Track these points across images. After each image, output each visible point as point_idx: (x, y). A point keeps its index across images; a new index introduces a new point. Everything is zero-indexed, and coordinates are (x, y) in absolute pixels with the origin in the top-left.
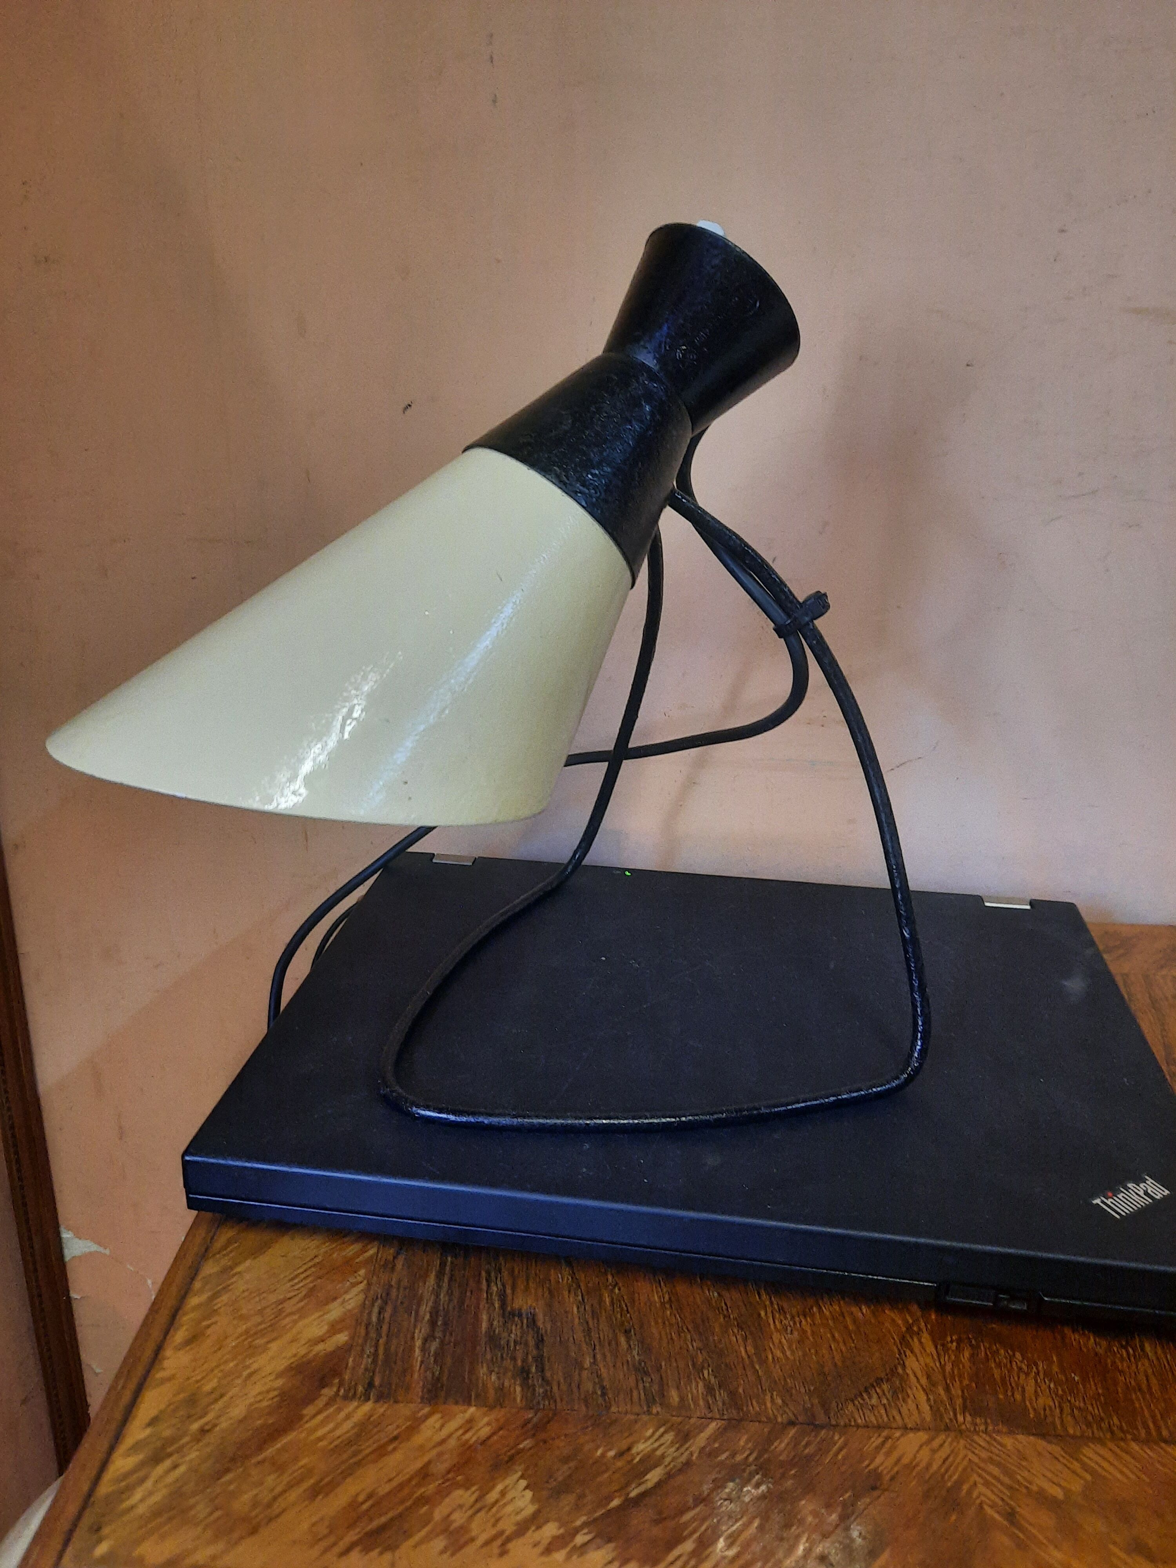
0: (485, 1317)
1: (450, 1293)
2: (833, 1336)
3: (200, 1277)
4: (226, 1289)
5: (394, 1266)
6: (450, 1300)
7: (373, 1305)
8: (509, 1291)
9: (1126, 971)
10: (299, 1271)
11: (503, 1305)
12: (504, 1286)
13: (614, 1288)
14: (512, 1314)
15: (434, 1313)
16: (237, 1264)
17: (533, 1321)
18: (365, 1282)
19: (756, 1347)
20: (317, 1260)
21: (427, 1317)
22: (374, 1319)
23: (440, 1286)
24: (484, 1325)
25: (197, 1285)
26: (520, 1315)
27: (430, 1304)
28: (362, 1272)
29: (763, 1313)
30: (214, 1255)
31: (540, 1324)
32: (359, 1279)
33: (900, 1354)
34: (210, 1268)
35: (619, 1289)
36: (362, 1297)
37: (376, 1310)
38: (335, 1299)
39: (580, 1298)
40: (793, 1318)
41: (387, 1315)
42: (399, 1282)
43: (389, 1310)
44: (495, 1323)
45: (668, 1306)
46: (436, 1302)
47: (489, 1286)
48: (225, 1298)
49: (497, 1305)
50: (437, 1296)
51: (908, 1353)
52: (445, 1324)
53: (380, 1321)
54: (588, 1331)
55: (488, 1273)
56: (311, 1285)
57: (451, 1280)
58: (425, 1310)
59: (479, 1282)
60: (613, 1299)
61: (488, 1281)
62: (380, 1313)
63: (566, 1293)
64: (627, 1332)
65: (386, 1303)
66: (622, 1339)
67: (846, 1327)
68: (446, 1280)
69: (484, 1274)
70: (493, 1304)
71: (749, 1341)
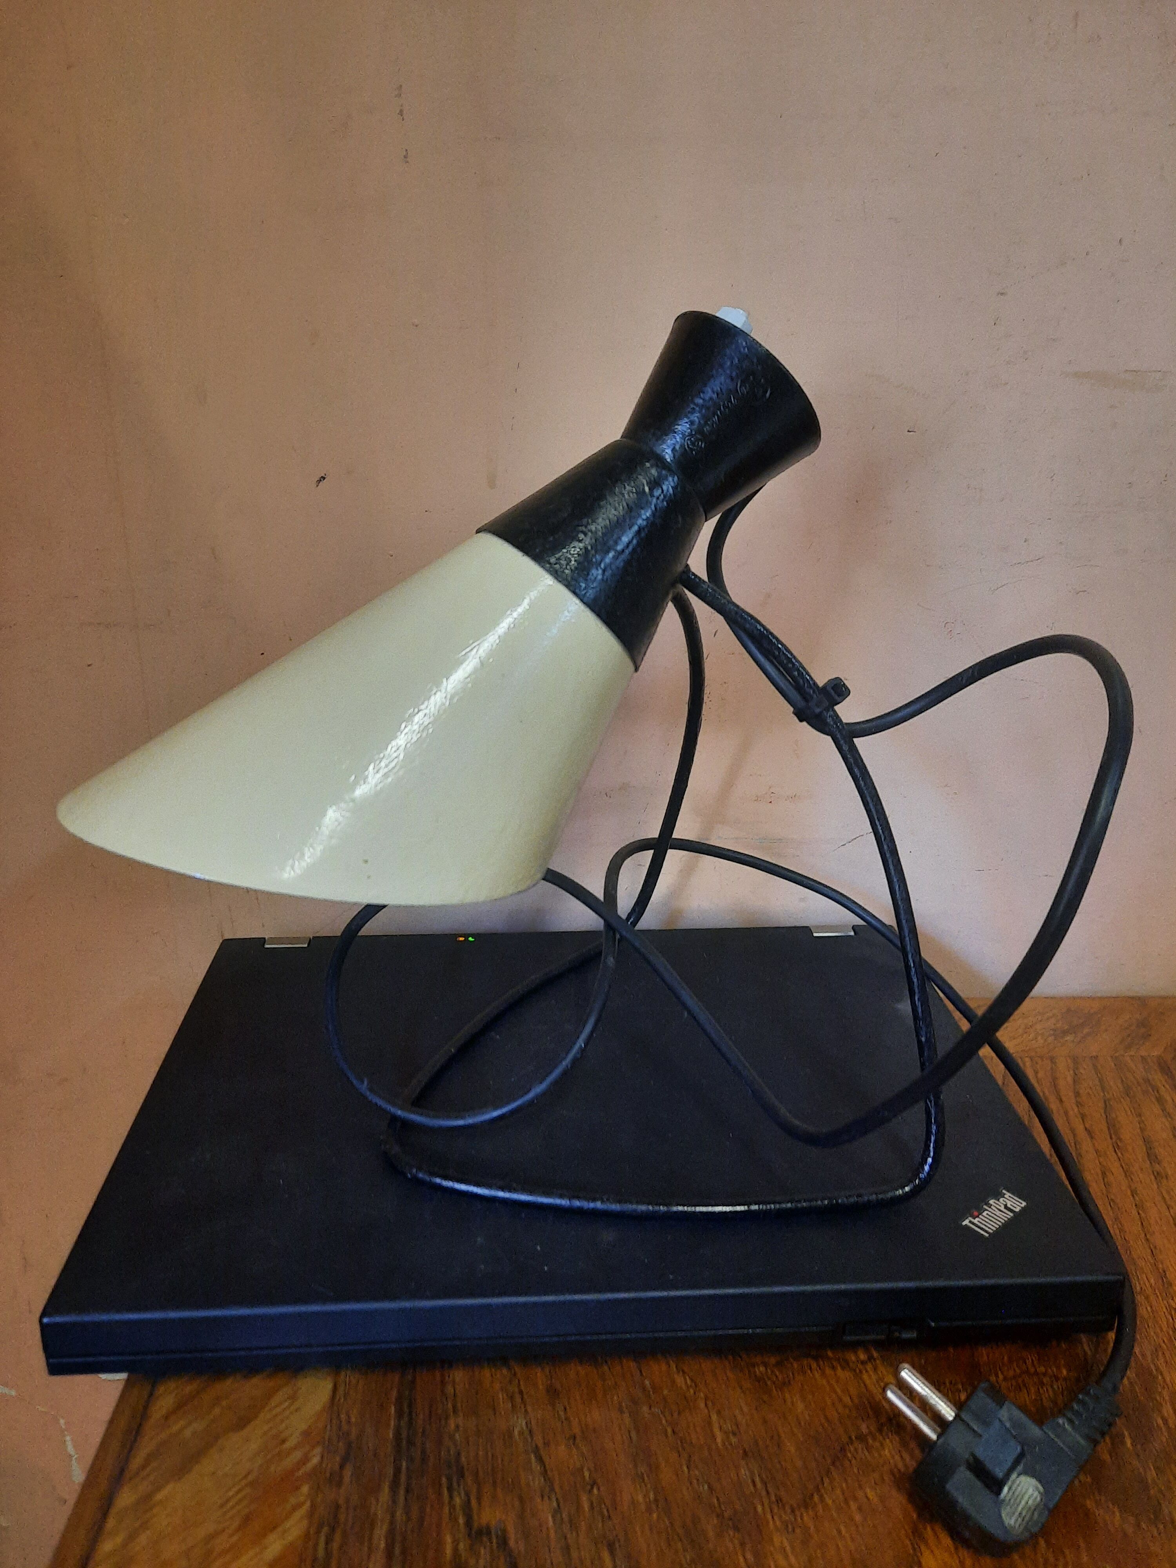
0: (449, 1539)
1: (407, 1511)
2: (839, 1532)
3: (114, 1511)
4: (144, 1526)
5: (341, 1477)
6: (409, 1519)
7: (318, 1532)
8: (474, 1502)
9: (1094, 1054)
10: (231, 1494)
11: (469, 1523)
12: (467, 1495)
13: (592, 1488)
14: (480, 1533)
15: (391, 1535)
16: (159, 1489)
17: (503, 1542)
18: (308, 1504)
19: (756, 1555)
20: (250, 1478)
21: (383, 1545)
22: (321, 1552)
23: (394, 1502)
24: (449, 1551)
25: (111, 1523)
26: (489, 1533)
27: (385, 1527)
28: (305, 1489)
29: (759, 1509)
30: (131, 1479)
31: (512, 1543)
32: (302, 1499)
33: (914, 1549)
34: (126, 1498)
35: (599, 1489)
36: (305, 1523)
37: (322, 1539)
38: (275, 1528)
39: (555, 1504)
40: (793, 1511)
41: (335, 1545)
42: (347, 1501)
43: (338, 1537)
44: (461, 1546)
45: (654, 1507)
46: (392, 1523)
47: (451, 1497)
48: (143, 1539)
49: (461, 1521)
50: (393, 1515)
51: (923, 1548)
52: (404, 1552)
53: (328, 1553)
54: (567, 1549)
55: (449, 1479)
56: (247, 1510)
57: (407, 1491)
58: (380, 1532)
59: (440, 1494)
60: (592, 1504)
61: (450, 1489)
62: (327, 1543)
63: (539, 1500)
64: (611, 1547)
65: (333, 1529)
66: (606, 1556)
67: (852, 1519)
68: (402, 1492)
69: (444, 1480)
70: (456, 1520)
71: (748, 1546)
